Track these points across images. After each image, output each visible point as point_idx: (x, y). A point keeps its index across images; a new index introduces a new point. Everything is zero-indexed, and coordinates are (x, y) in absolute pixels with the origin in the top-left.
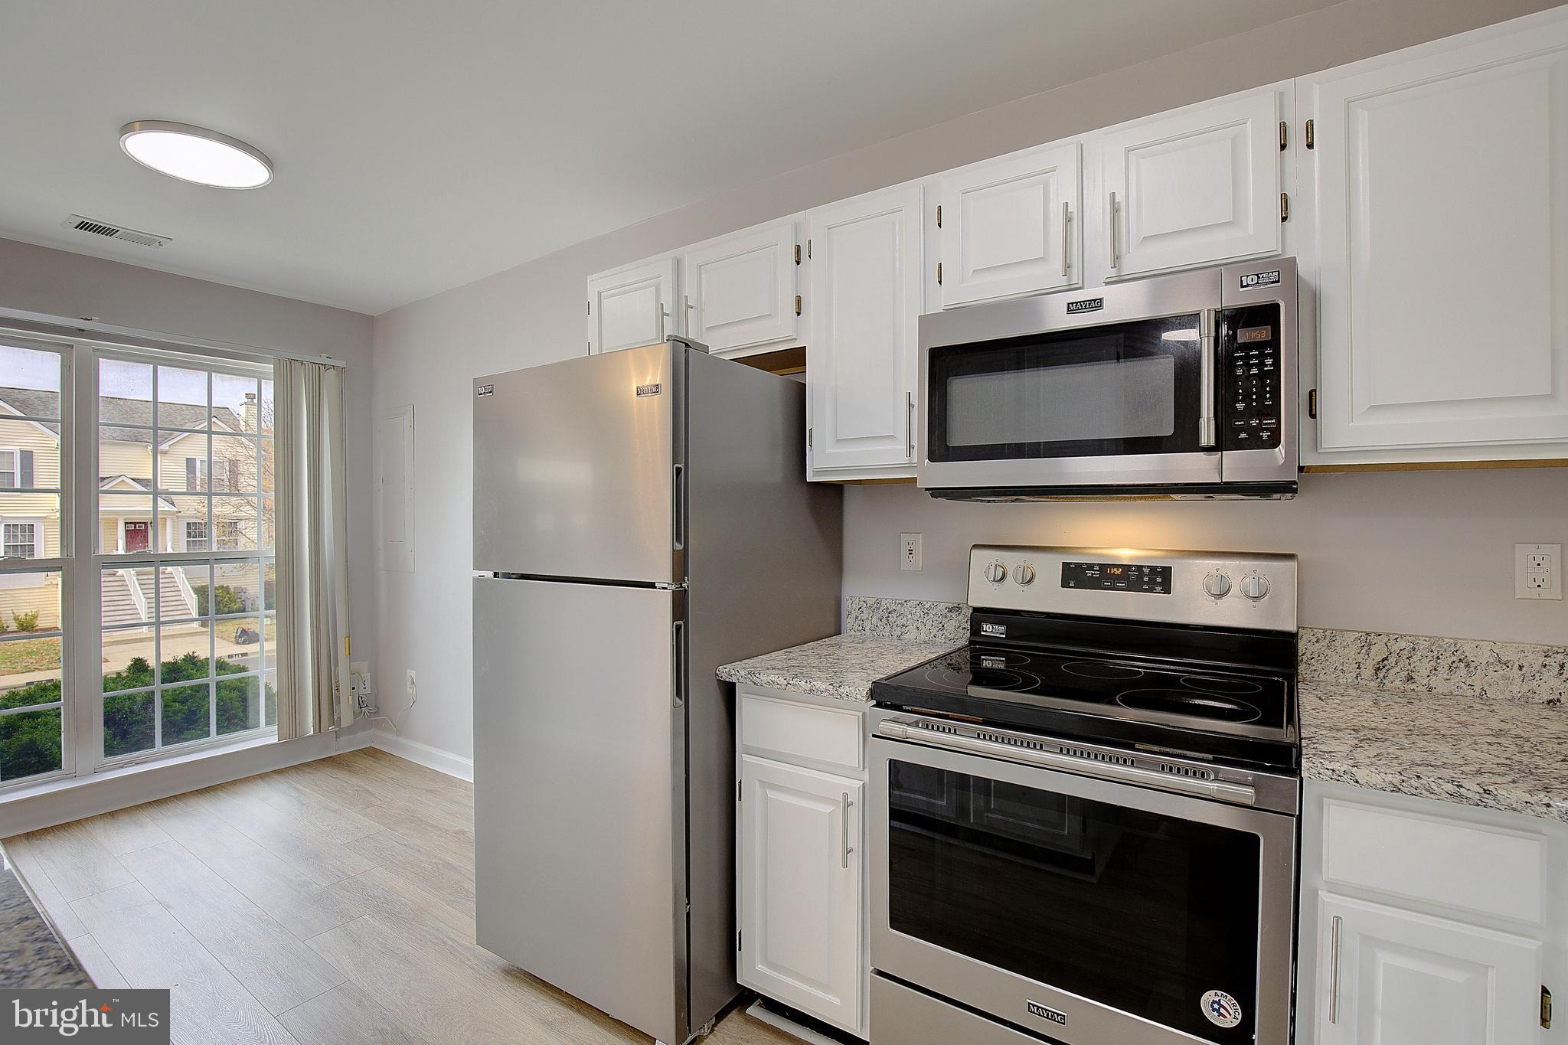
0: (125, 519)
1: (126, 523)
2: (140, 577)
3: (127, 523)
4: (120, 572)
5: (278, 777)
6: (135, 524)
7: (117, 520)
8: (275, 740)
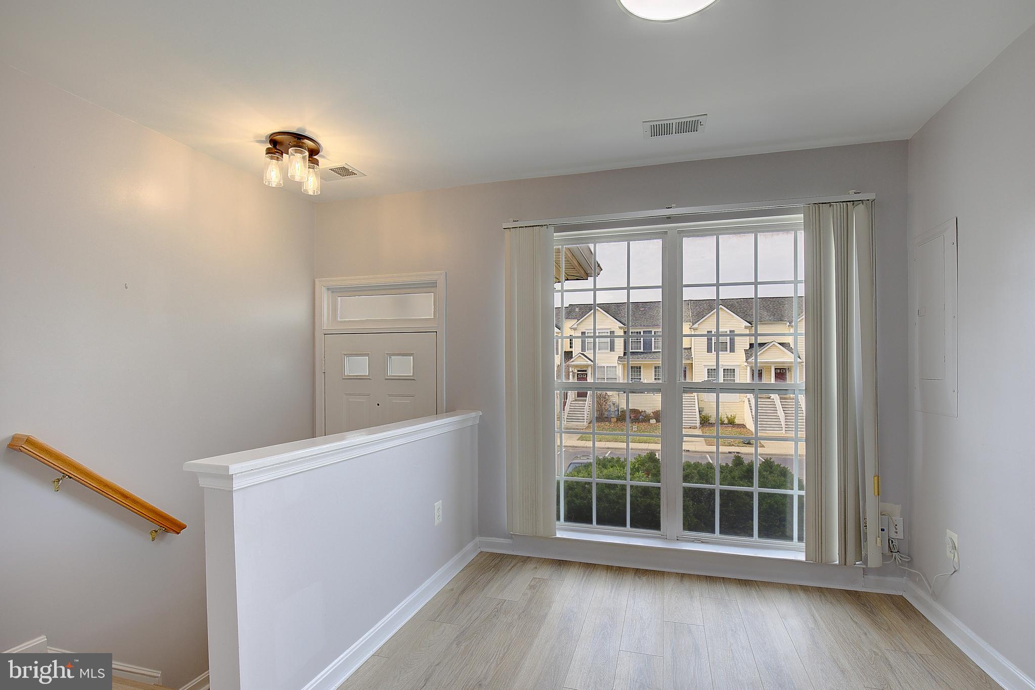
0: (775, 366)
1: (775, 369)
2: (782, 401)
3: (777, 369)
4: (773, 396)
5: (802, 594)
6: (780, 369)
7: (771, 366)
8: (802, 557)
